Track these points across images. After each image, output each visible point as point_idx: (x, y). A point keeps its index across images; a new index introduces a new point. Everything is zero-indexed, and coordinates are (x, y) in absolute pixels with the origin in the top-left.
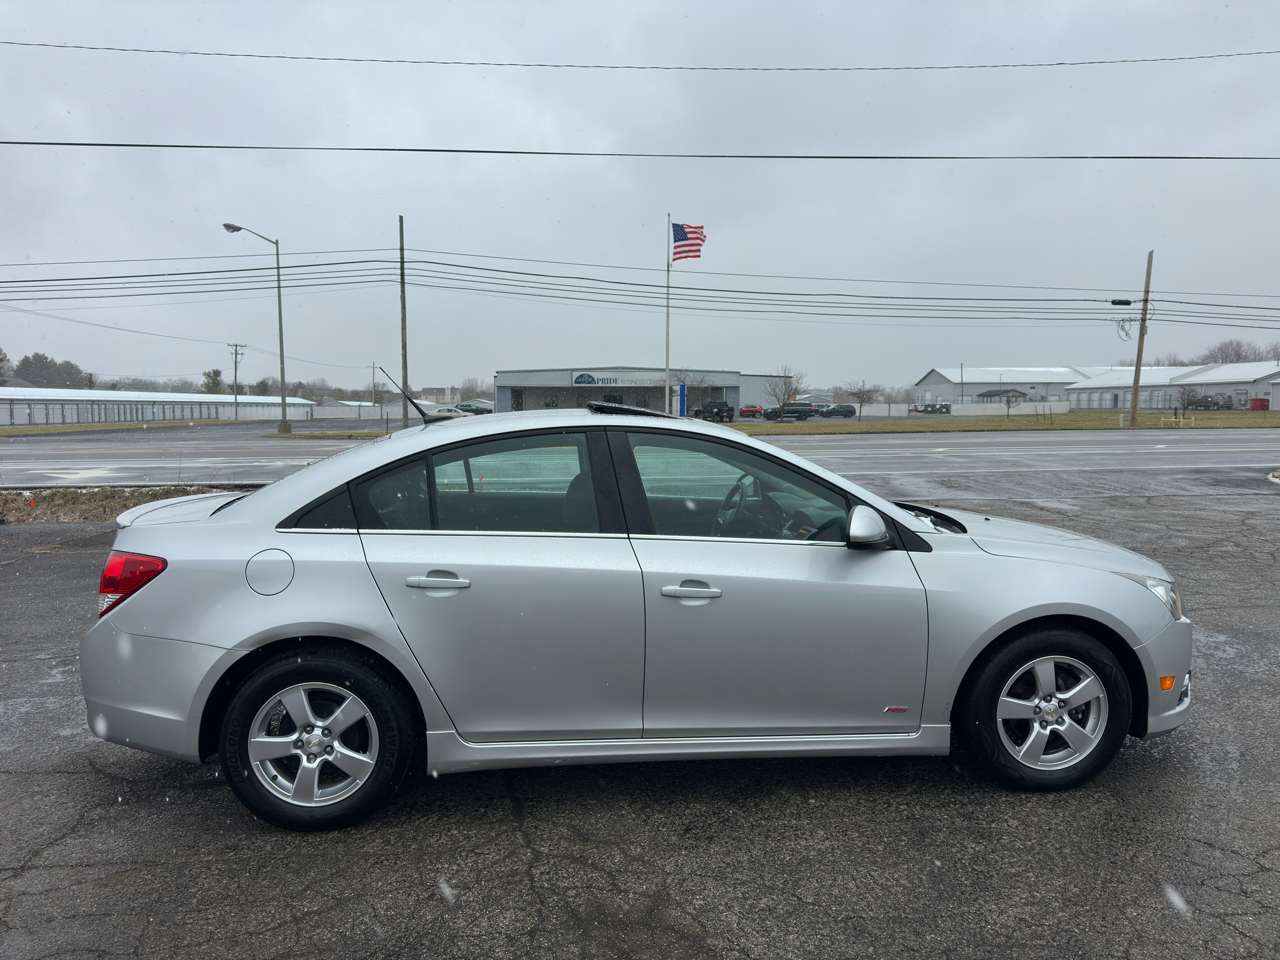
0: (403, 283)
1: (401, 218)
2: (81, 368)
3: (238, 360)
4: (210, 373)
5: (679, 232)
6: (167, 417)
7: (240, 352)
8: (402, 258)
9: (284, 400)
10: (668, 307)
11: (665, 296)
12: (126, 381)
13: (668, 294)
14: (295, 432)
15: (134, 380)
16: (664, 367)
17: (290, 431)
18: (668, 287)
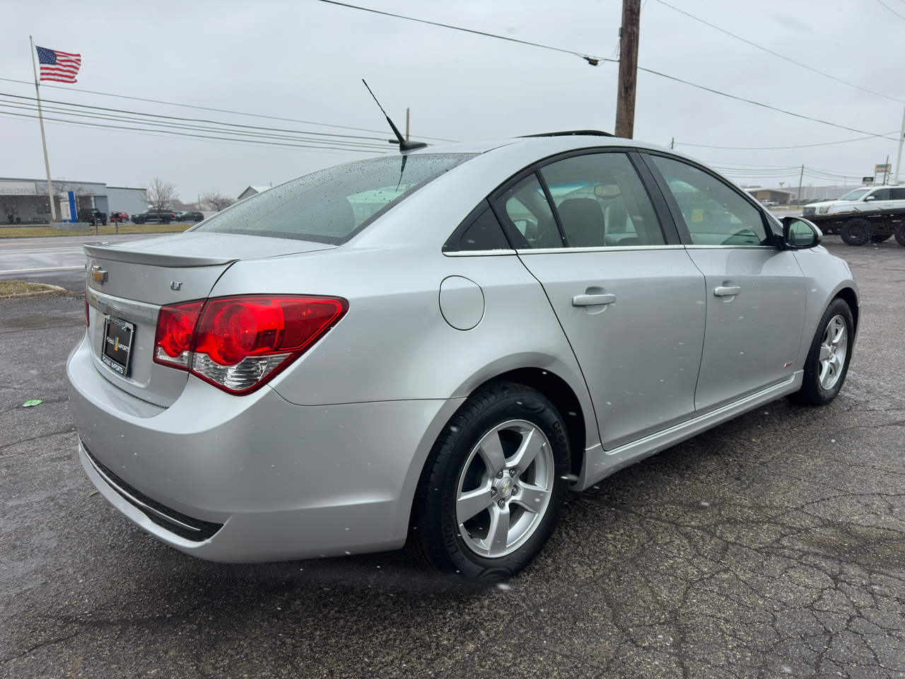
5: (47, 56)
10: (41, 118)
11: (37, 108)
13: (39, 106)
16: (46, 178)
18: (38, 100)
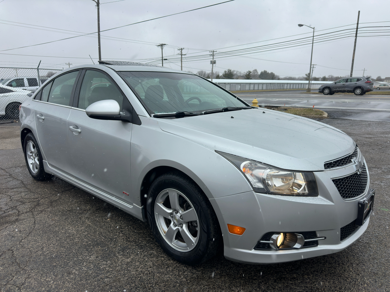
0: (356, 36)
1: (359, 12)
2: (275, 74)
3: (313, 69)
4: (307, 74)
6: (299, 88)
7: (314, 67)
8: (357, 27)
9: (309, 82)
12: (287, 77)
14: (312, 92)
15: (289, 77)
17: (310, 91)
